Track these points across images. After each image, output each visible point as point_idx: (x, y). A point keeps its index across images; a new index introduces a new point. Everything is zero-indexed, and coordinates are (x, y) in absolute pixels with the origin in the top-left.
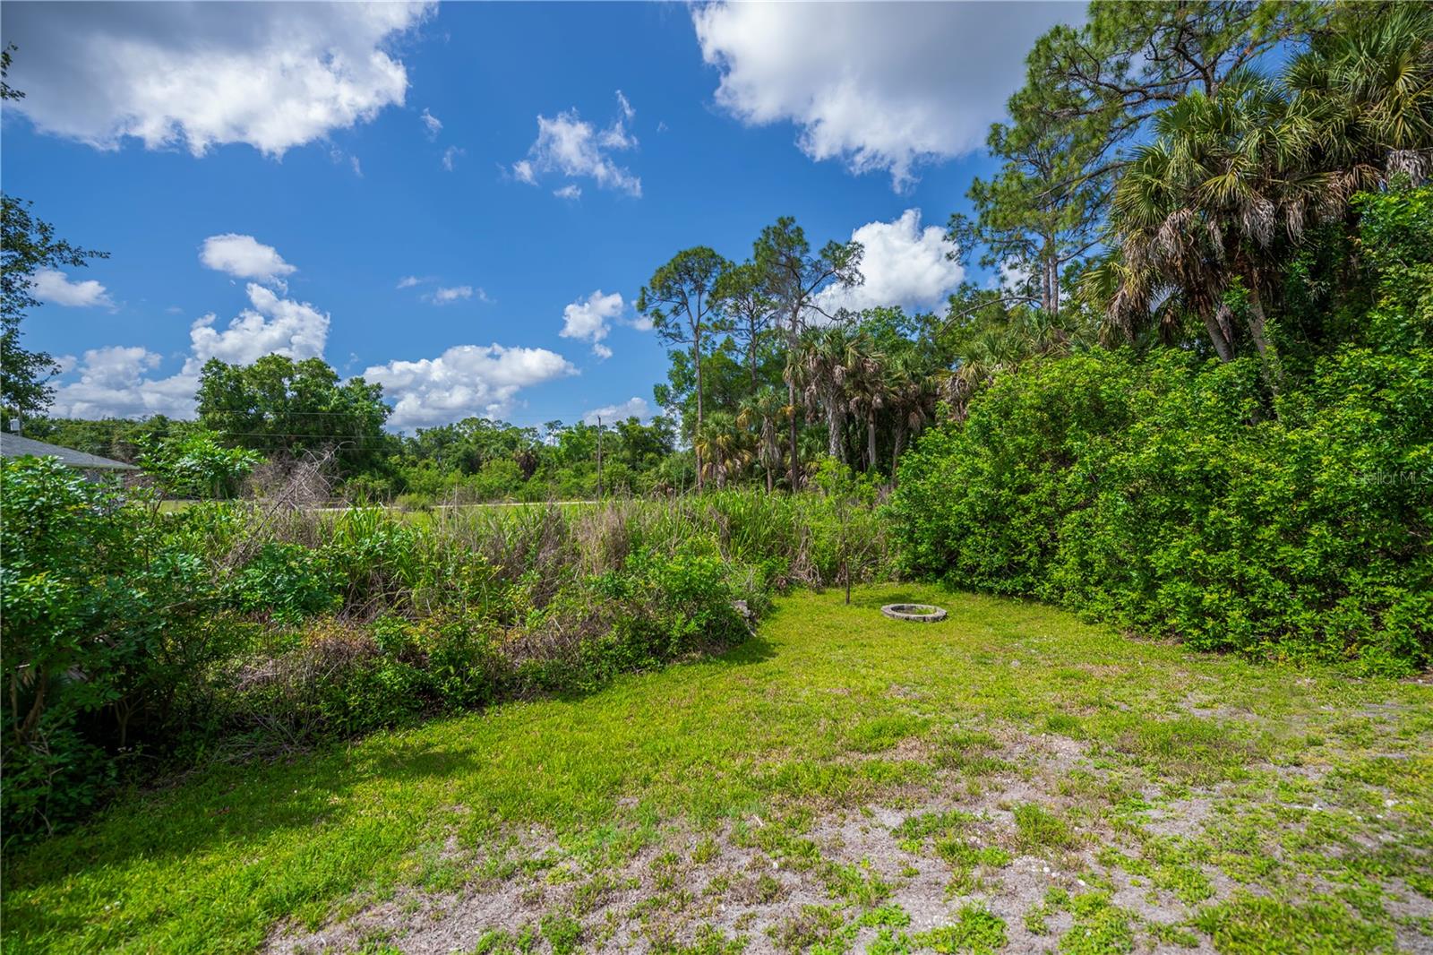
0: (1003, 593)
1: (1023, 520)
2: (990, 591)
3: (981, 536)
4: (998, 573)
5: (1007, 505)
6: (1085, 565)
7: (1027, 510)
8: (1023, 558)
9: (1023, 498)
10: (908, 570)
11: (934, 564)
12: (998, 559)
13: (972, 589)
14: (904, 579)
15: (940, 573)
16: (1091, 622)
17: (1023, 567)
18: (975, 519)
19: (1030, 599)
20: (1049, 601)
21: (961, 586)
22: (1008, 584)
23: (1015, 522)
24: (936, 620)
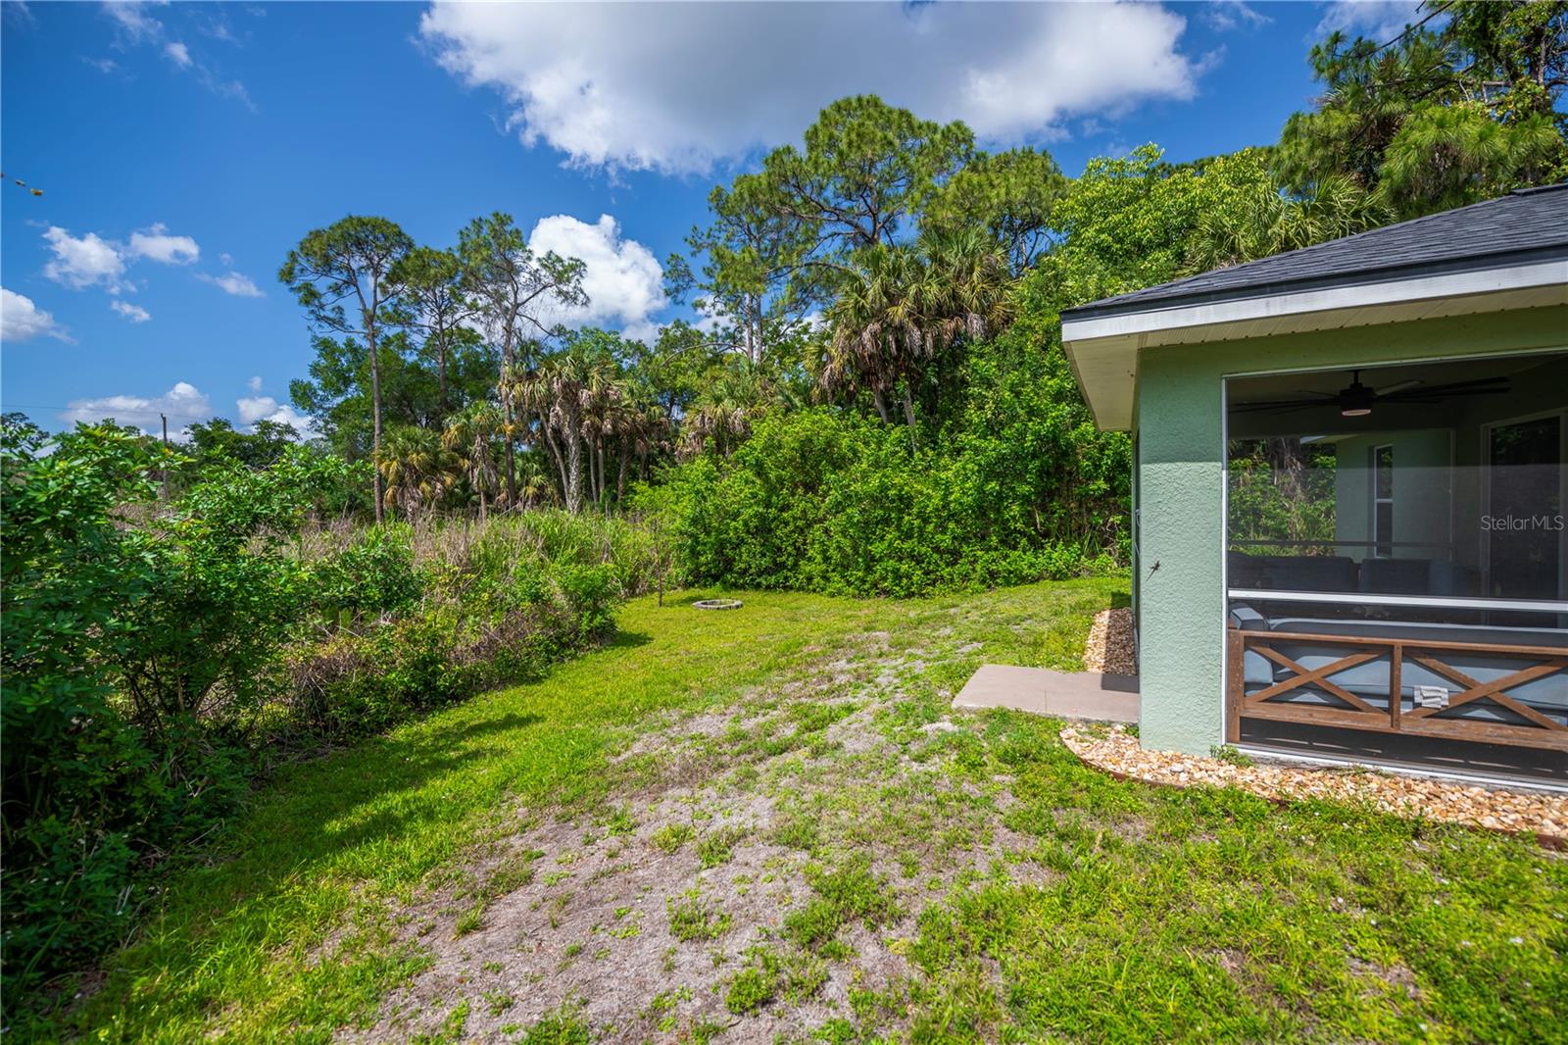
0: (768, 588)
1: (785, 531)
2: (758, 586)
3: (754, 544)
4: (768, 572)
5: (773, 521)
6: (826, 559)
7: (787, 524)
8: (784, 558)
9: (785, 515)
10: (690, 578)
11: (713, 571)
12: (765, 562)
13: (743, 587)
14: (688, 585)
15: (716, 578)
16: (832, 595)
17: (783, 565)
18: (748, 532)
19: (787, 588)
20: (801, 589)
21: (735, 586)
22: (773, 580)
23: (779, 532)
24: (737, 607)
